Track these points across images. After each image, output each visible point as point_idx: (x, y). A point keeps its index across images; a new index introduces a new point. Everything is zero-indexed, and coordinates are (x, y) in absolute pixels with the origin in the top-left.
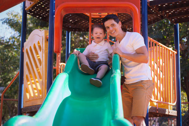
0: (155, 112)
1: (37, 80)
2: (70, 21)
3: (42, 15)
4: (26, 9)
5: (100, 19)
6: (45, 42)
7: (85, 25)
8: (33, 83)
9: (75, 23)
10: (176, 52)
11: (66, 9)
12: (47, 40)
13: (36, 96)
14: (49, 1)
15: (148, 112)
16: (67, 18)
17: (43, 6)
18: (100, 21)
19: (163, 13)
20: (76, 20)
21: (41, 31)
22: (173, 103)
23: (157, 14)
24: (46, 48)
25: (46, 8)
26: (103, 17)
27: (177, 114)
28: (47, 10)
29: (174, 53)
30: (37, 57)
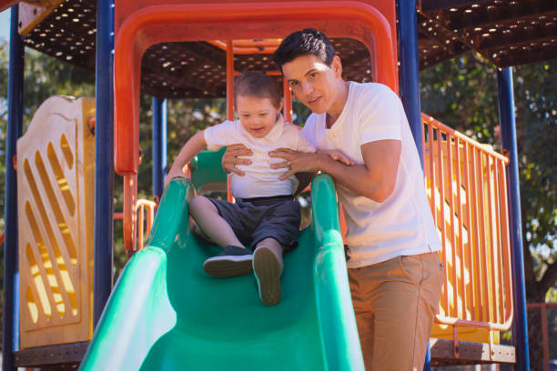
0: (451, 357)
1: (60, 261)
2: (165, 65)
3: (72, 48)
4: (20, 31)
5: (258, 56)
6: (86, 137)
7: (211, 77)
8: (48, 271)
9: (181, 72)
10: (505, 160)
11: (150, 27)
12: (92, 131)
13: (61, 313)
14: (95, 4)
15: (429, 359)
16: (153, 56)
17: (76, 20)
18: (258, 63)
19: (465, 34)
20: (183, 63)
21: (70, 100)
22: (502, 322)
23: (441, 38)
24: (90, 155)
25: (85, 25)
26: (267, 50)
27: (514, 356)
28: (90, 32)
29: (500, 161)
30: (61, 185)
